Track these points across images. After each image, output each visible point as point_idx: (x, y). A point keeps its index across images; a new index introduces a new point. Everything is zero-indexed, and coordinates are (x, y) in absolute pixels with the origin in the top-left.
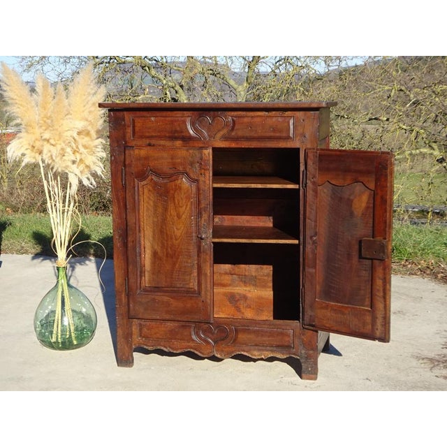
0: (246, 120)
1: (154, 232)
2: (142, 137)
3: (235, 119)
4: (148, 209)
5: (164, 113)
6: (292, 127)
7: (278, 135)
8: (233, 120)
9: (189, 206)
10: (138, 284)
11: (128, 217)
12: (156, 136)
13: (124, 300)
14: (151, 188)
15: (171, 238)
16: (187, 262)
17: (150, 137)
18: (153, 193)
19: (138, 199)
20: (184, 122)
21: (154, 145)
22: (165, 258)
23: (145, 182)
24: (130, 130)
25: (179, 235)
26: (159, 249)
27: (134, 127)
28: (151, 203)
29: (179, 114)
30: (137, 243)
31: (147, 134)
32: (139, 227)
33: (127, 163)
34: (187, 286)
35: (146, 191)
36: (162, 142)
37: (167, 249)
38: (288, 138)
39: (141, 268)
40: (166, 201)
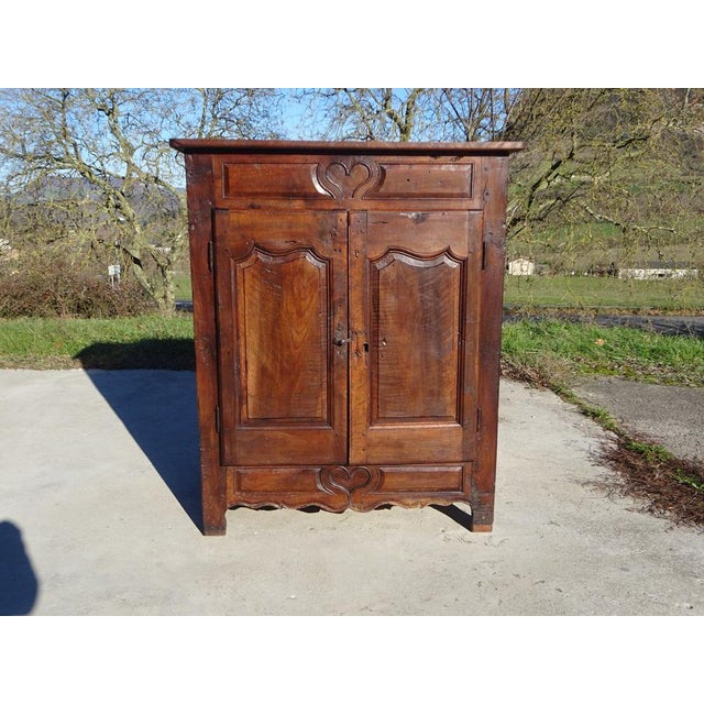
0: (401, 168)
1: (261, 336)
2: (239, 194)
3: (385, 167)
4: (251, 303)
5: (276, 158)
7: (448, 191)
8: (382, 168)
9: (314, 299)
10: (237, 417)
11: (220, 317)
12: (262, 194)
13: (213, 440)
14: (256, 273)
15: (288, 347)
16: (312, 380)
17: (256, 194)
18: (260, 281)
19: (236, 287)
20: (307, 172)
21: (259, 207)
22: (278, 375)
23: (246, 264)
24: (220, 183)
25: (299, 340)
26: (268, 362)
27: (227, 179)
28: (257, 295)
29: (300, 158)
30: (234, 355)
31: (249, 190)
32: (238, 331)
33: (217, 234)
34: (313, 415)
35: (248, 276)
36: (272, 203)
37: (281, 363)
38: (463, 195)
39: (241, 391)
40: (280, 292)
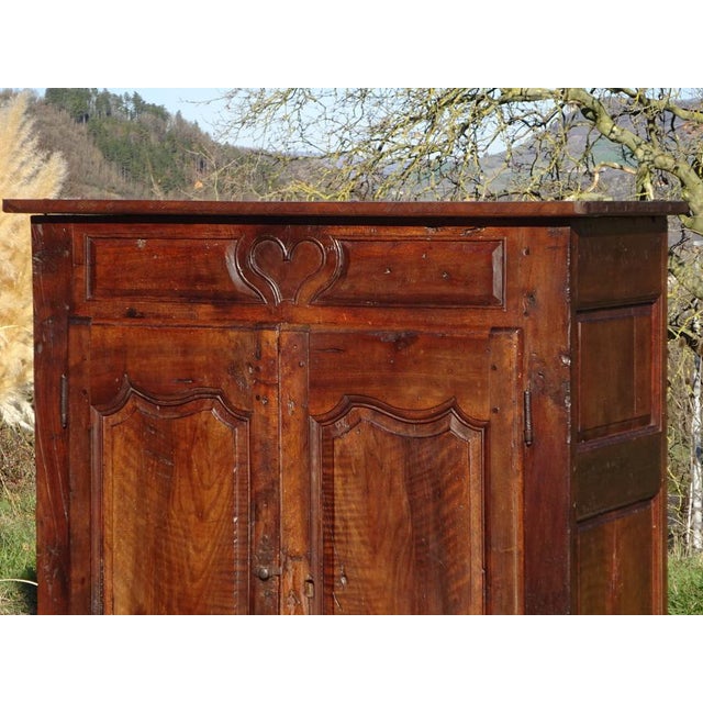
0: (377, 249)
1: (137, 552)
2: (112, 293)
3: (349, 245)
4: (123, 490)
5: (169, 230)
6: (497, 269)
7: (461, 291)
8: (344, 247)
9: (226, 488)
11: (72, 512)
12: (148, 292)
14: (131, 433)
15: (181, 576)
17: (139, 293)
18: (138, 449)
19: (100, 459)
20: (220, 253)
21: (142, 316)
23: (117, 418)
24: (84, 273)
25: (200, 566)
27: (93, 265)
28: (133, 476)
29: (206, 230)
30: (94, 584)
31: (127, 286)
32: (101, 541)
33: (72, 363)
35: (119, 441)
36: (164, 308)
38: (488, 301)
40: (169, 471)
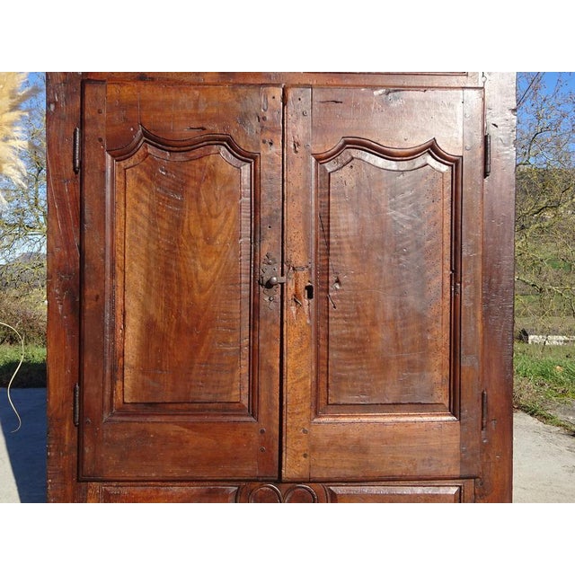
1: (148, 272)
10: (107, 399)
11: (87, 241)
13: (68, 437)
14: (144, 175)
15: (190, 290)
16: (226, 343)
18: (150, 187)
21: (153, 80)
22: (173, 335)
23: (130, 162)
25: (207, 279)
26: (157, 313)
28: (144, 209)
30: (106, 301)
32: (113, 264)
33: (87, 115)
34: (225, 398)
35: (131, 182)
37: (177, 316)
39: (114, 359)
40: (179, 204)
